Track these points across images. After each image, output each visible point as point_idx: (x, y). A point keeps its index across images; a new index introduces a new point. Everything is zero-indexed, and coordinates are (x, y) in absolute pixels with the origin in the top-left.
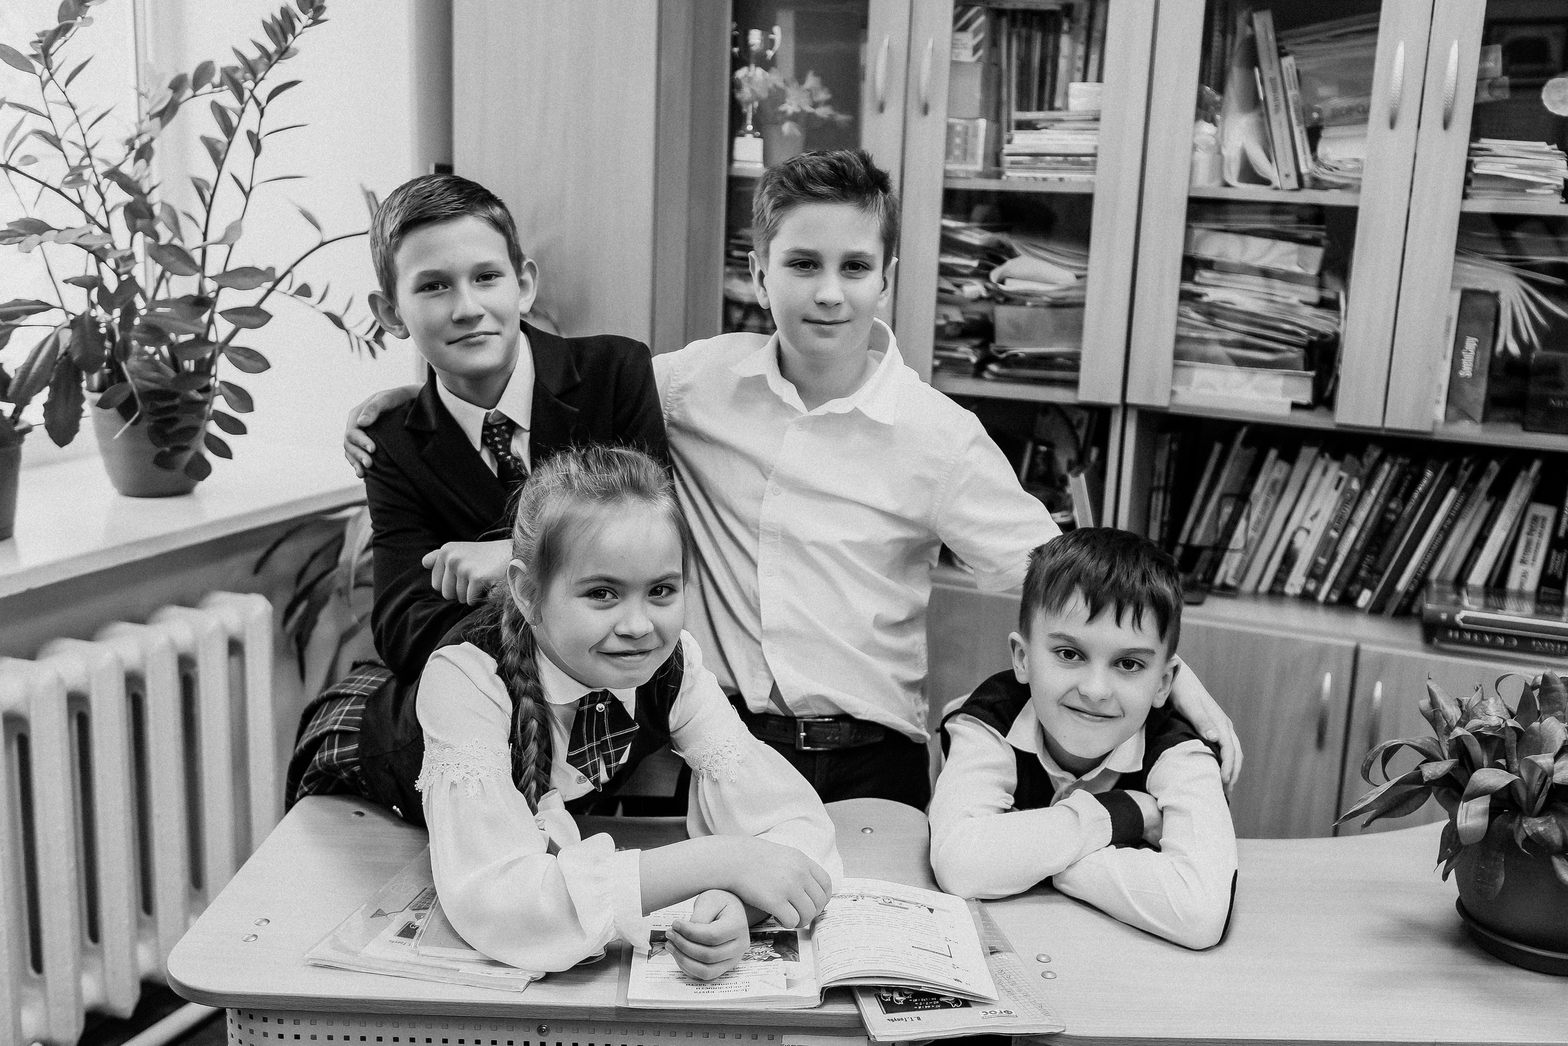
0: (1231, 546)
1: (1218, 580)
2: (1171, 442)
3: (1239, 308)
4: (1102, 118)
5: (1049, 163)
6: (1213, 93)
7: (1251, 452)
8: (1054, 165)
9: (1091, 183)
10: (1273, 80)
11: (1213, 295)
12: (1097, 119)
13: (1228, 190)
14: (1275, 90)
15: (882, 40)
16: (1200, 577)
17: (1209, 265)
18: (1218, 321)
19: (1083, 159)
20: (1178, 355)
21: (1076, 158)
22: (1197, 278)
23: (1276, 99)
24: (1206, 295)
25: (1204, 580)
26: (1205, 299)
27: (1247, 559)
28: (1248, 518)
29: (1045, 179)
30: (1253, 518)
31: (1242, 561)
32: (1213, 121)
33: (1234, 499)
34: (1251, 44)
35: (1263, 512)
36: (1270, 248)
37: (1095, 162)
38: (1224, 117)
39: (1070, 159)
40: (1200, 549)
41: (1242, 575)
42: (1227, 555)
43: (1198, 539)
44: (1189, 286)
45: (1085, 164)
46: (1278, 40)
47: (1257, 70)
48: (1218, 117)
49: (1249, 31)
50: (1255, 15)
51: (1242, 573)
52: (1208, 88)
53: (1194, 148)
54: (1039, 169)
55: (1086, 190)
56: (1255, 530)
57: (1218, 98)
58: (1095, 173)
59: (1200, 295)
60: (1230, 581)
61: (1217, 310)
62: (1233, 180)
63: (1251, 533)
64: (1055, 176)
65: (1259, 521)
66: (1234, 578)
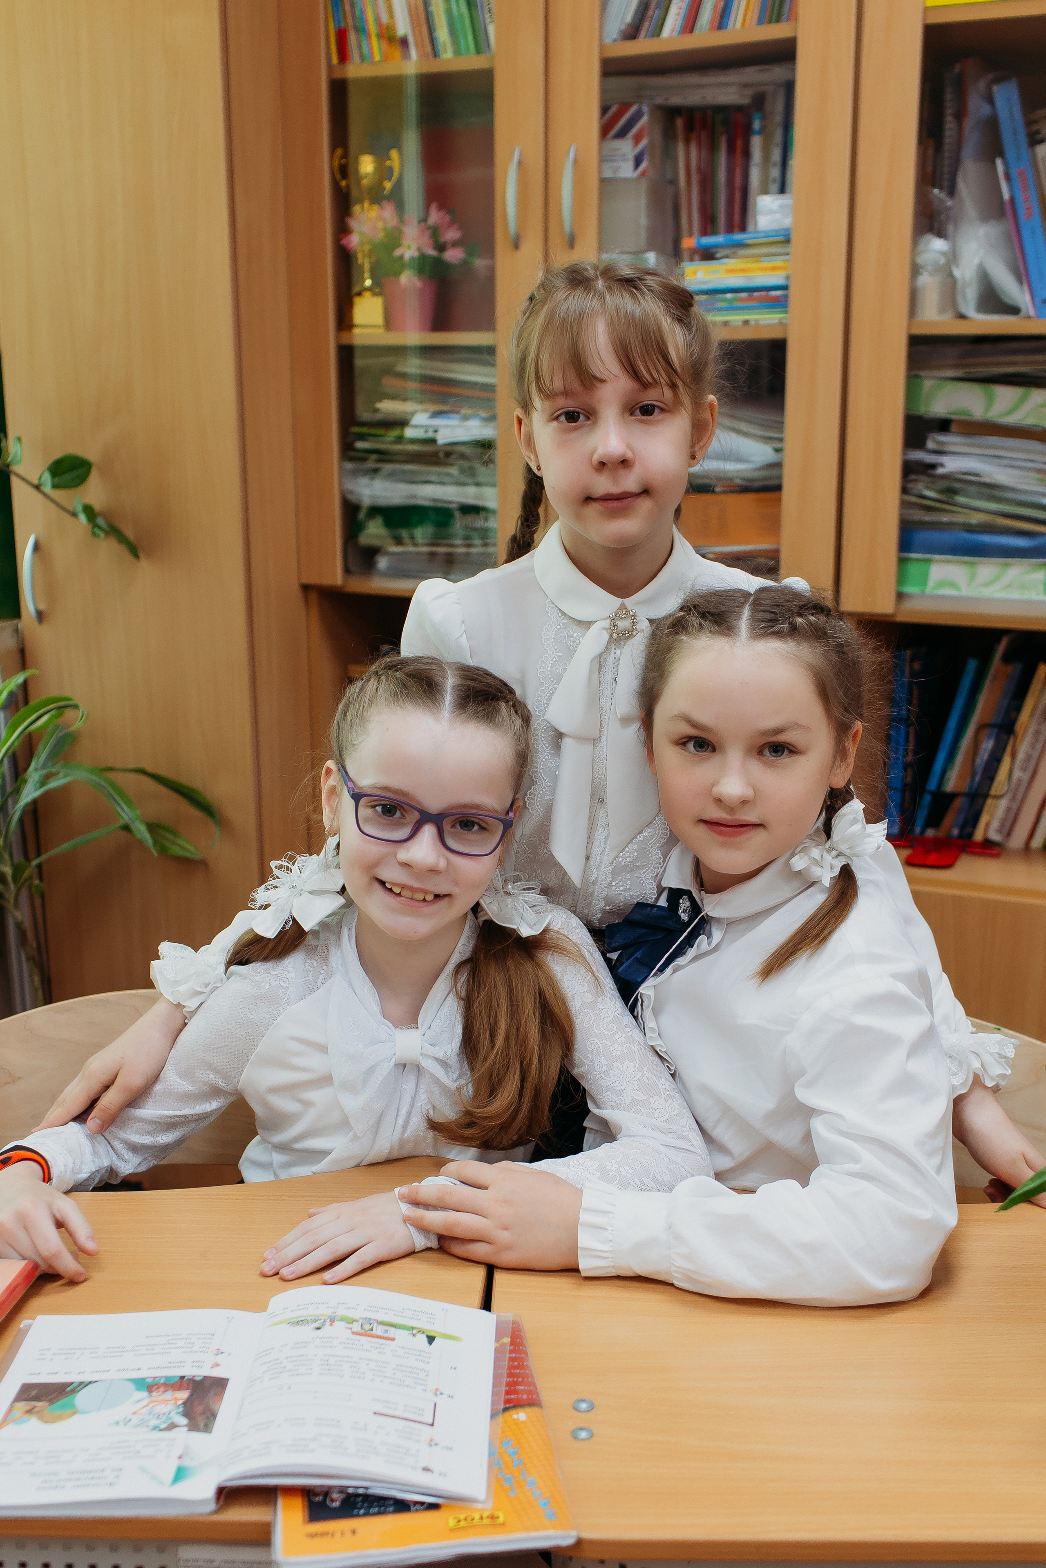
0: (993, 792)
1: (978, 836)
2: (912, 660)
3: (986, 480)
4: (794, 238)
5: (730, 301)
6: (943, 195)
7: (1015, 669)
8: (737, 304)
9: (783, 325)
10: (1022, 173)
11: (951, 465)
12: (787, 241)
13: (962, 323)
14: (1025, 188)
15: (512, 153)
16: (956, 832)
17: (944, 425)
18: (960, 499)
19: (773, 293)
20: (905, 544)
21: (763, 293)
22: (930, 445)
23: (1027, 200)
24: (942, 465)
25: (960, 836)
26: (940, 471)
27: (1015, 806)
28: (1013, 756)
29: (726, 324)
30: (1021, 755)
31: (1009, 809)
32: (941, 234)
33: (995, 730)
34: (992, 126)
35: (1033, 747)
36: (1022, 400)
37: (786, 297)
38: (956, 226)
39: (756, 294)
40: (953, 796)
41: (1008, 830)
42: (989, 801)
43: (950, 785)
44: (918, 455)
45: (776, 300)
46: (1029, 123)
47: (999, 162)
48: (950, 228)
49: (985, 110)
50: (995, 88)
51: (1009, 826)
52: (936, 191)
53: (915, 270)
54: (720, 310)
55: (777, 335)
56: (1024, 769)
57: (949, 203)
58: (786, 312)
59: (933, 466)
60: (994, 836)
61: (957, 485)
62: (970, 311)
63: (1017, 774)
64: (737, 318)
65: (1028, 758)
66: (999, 831)
